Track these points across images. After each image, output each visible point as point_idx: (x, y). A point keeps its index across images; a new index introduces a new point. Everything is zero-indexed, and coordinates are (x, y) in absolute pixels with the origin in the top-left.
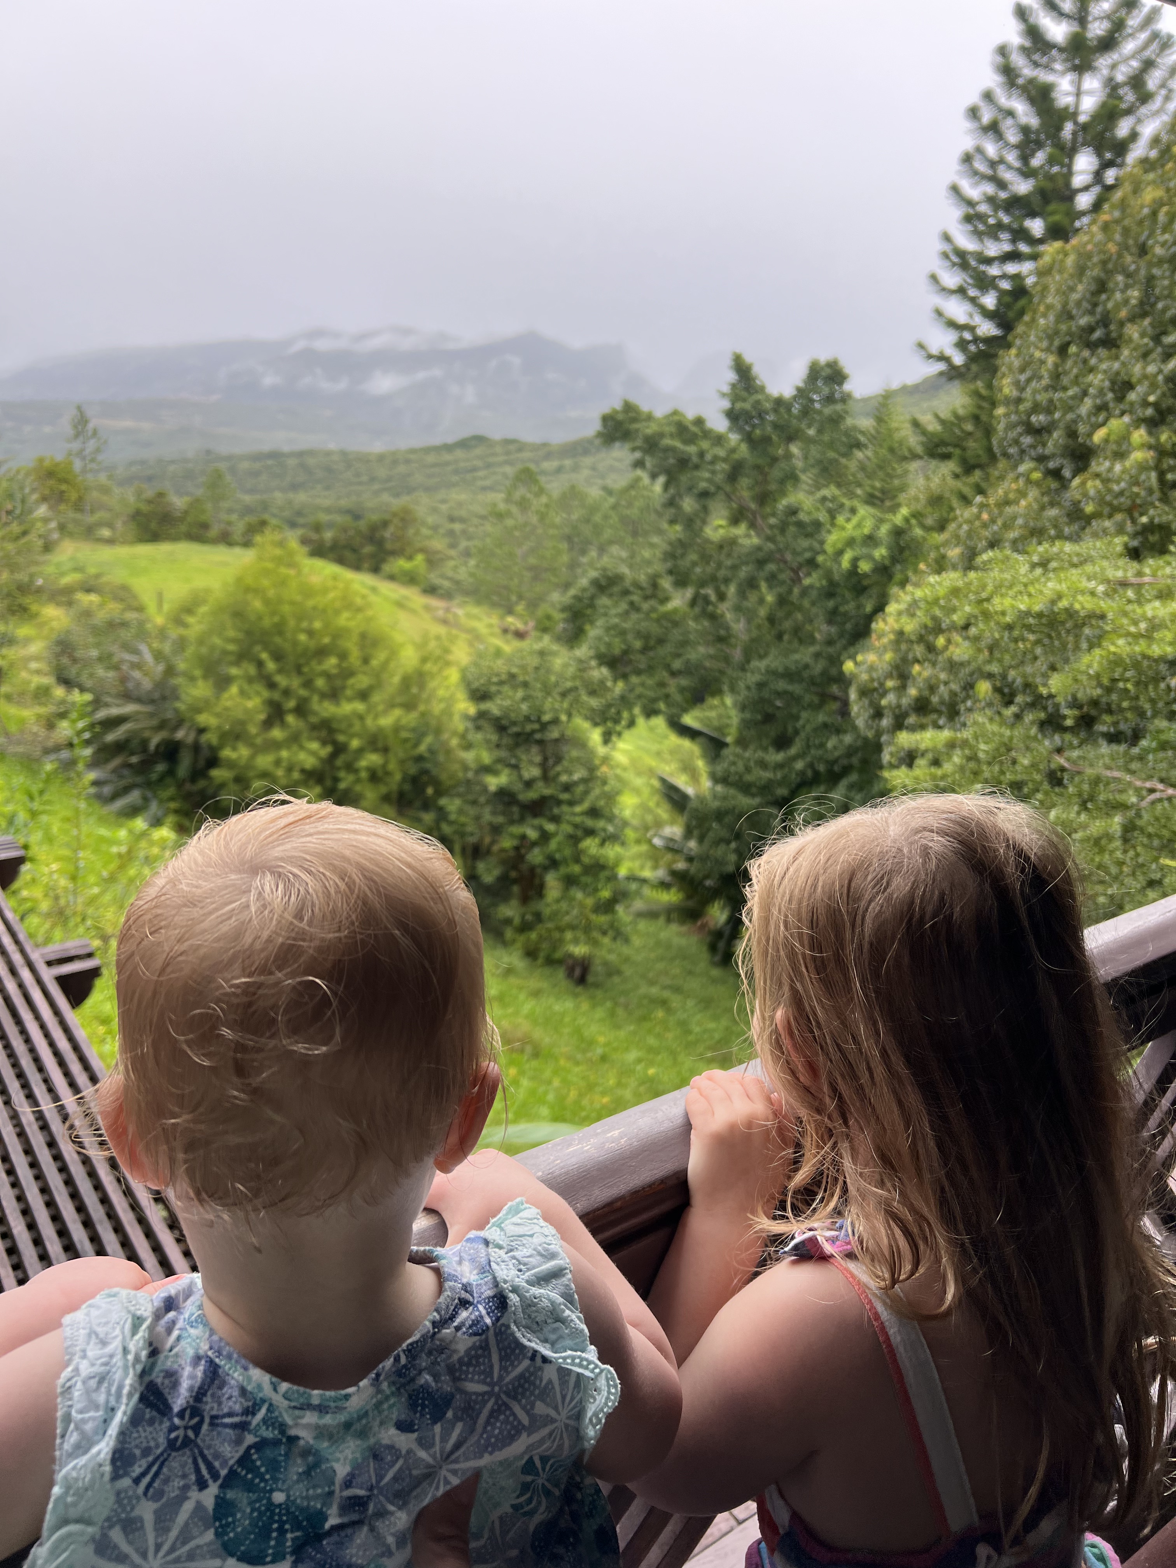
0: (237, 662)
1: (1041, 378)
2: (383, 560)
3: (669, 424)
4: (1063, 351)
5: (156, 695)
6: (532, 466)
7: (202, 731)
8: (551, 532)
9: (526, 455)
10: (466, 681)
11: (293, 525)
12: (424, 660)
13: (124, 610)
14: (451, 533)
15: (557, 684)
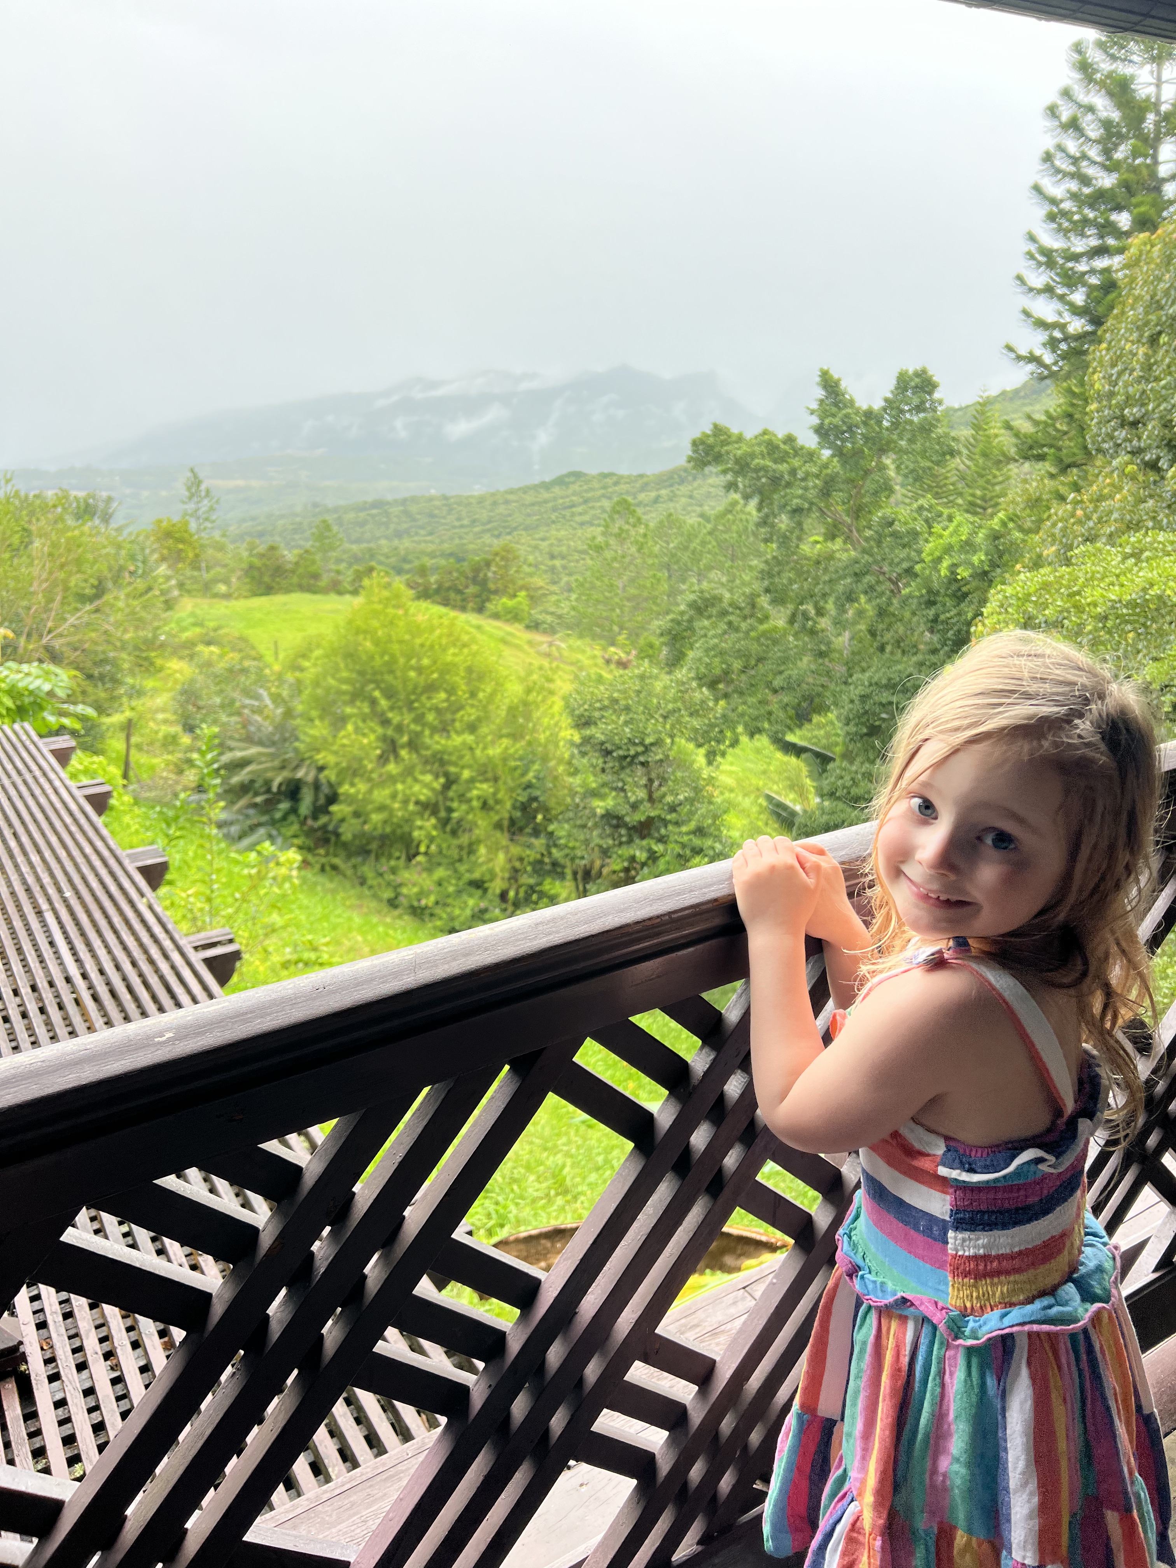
0: (352, 702)
1: (1133, 370)
2: (488, 600)
3: (759, 444)
4: (1153, 341)
5: (277, 737)
6: (630, 499)
7: (321, 769)
8: (650, 561)
9: (623, 487)
10: (570, 709)
11: (399, 571)
12: (529, 691)
13: (242, 659)
14: (553, 569)
15: (658, 707)
